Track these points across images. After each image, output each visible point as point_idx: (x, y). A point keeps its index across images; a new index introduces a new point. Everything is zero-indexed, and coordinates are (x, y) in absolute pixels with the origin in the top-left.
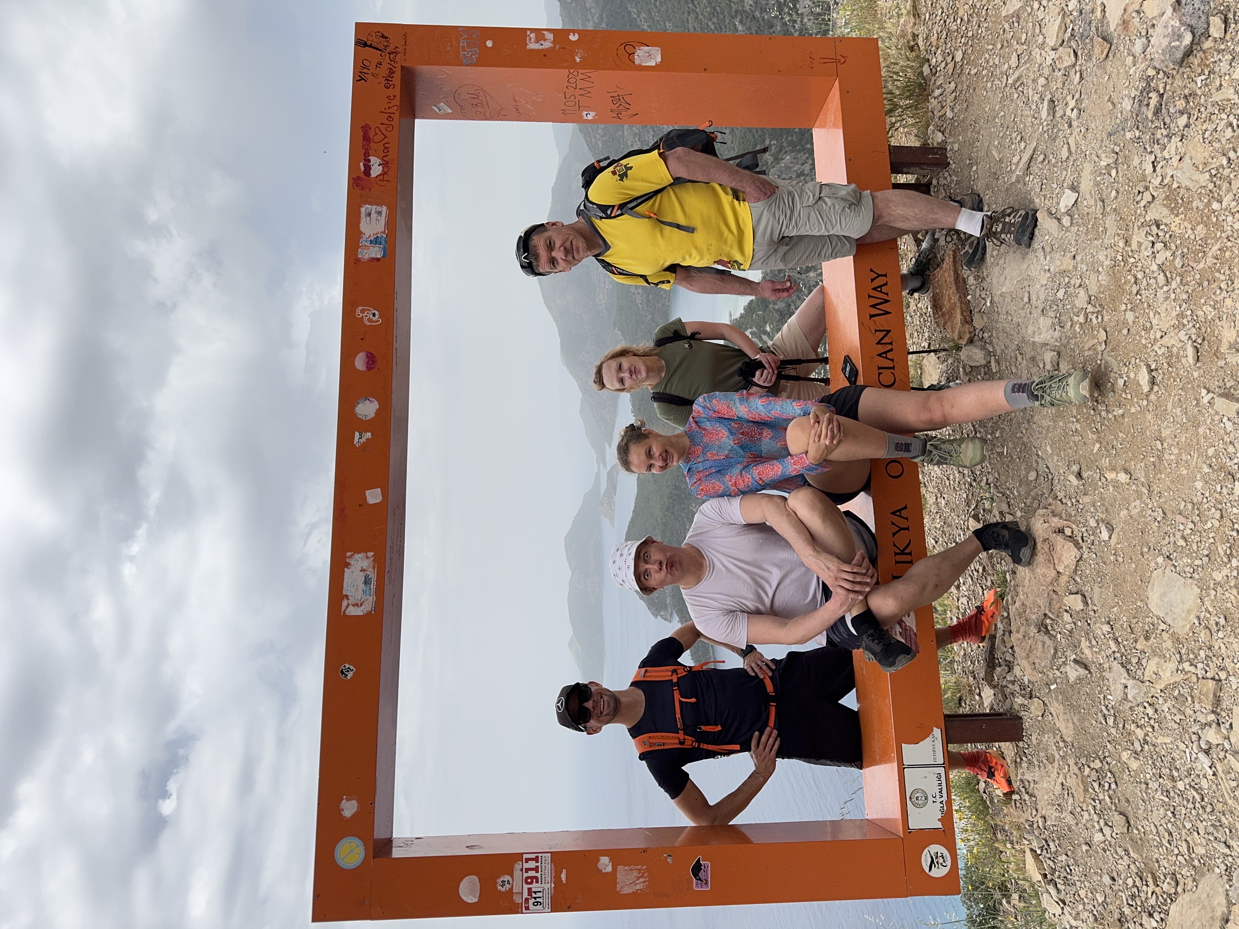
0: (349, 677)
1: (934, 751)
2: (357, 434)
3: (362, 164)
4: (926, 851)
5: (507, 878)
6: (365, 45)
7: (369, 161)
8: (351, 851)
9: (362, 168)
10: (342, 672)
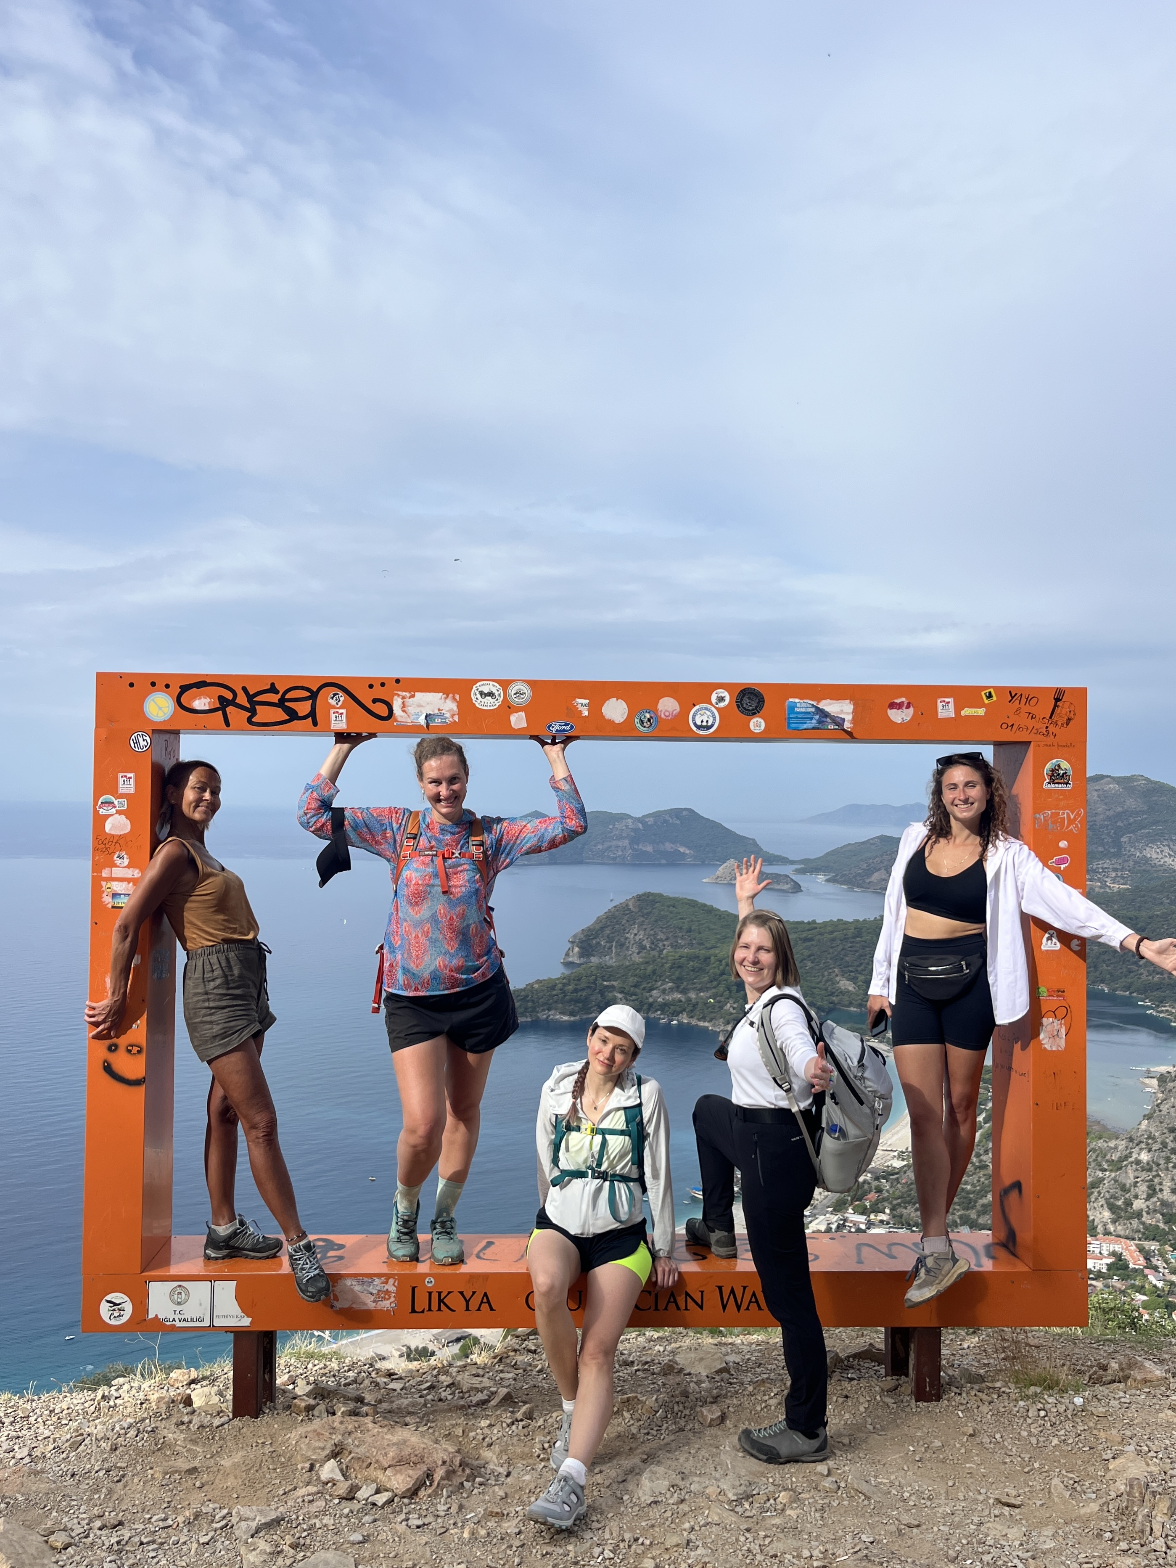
0: (330, 701)
1: (226, 1317)
2: (587, 701)
3: (903, 699)
4: (126, 1298)
5: (126, 861)
6: (1057, 700)
7: (908, 707)
8: (160, 708)
9: (898, 701)
10: (335, 695)
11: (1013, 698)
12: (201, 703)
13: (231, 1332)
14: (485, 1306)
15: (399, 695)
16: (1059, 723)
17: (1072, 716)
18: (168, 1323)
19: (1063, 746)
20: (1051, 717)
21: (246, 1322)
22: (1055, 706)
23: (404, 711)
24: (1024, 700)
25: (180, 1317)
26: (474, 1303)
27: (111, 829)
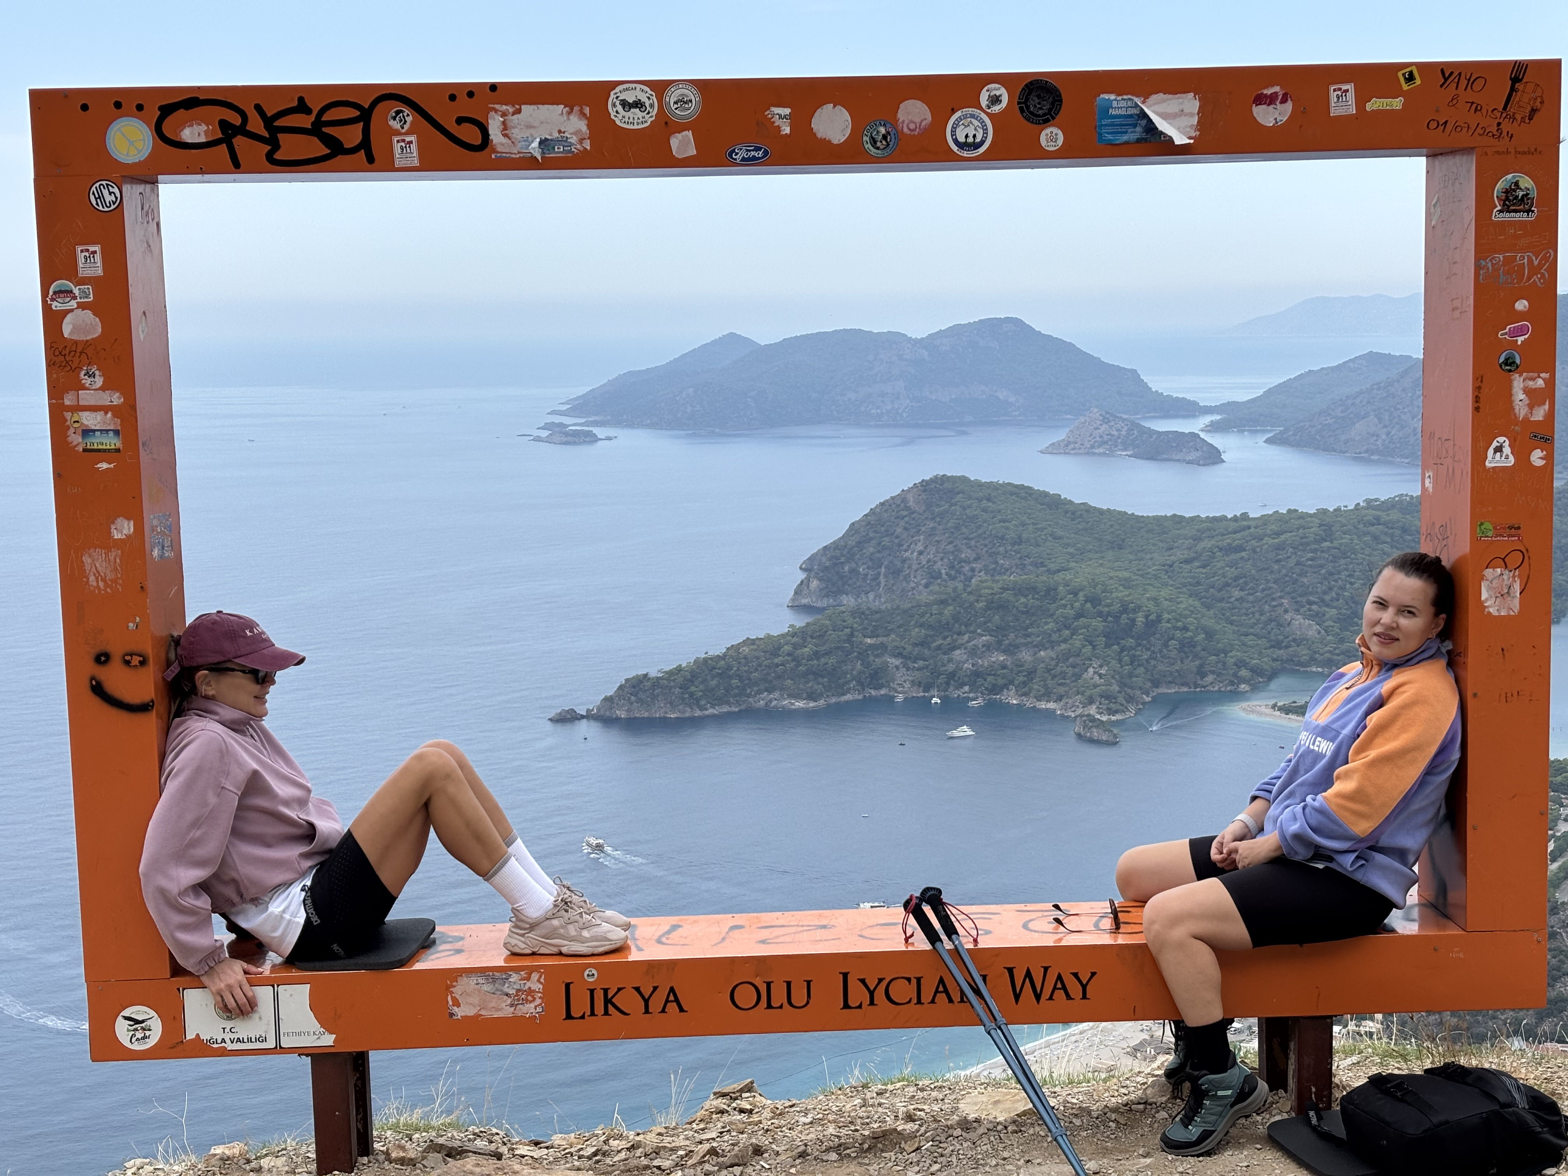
0: (392, 123)
1: (300, 1034)
2: (787, 111)
3: (1277, 89)
4: (153, 1013)
5: (99, 381)
6: (1515, 80)
7: (1284, 101)
8: (132, 143)
9: (1268, 91)
10: (398, 113)
11: (1446, 79)
12: (193, 133)
13: (307, 1055)
14: (672, 1007)
15: (496, 111)
16: (1518, 117)
17: (1538, 104)
18: (215, 1046)
19: (1524, 153)
20: (1505, 108)
21: (328, 1040)
22: (1513, 89)
23: (505, 135)
24: (1463, 83)
25: (232, 1036)
26: (656, 1003)
27: (71, 333)
